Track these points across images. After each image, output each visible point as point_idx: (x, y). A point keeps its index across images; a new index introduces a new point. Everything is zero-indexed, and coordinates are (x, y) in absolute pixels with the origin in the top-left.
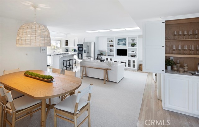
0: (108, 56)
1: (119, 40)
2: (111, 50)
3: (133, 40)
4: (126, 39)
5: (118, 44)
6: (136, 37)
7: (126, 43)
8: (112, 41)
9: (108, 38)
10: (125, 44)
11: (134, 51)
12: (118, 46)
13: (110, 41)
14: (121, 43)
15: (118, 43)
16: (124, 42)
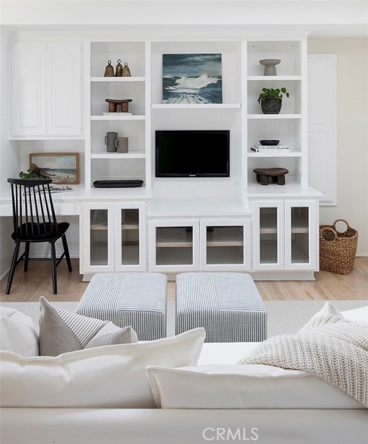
0: (98, 184)
1: (171, 61)
2: (115, 143)
3: (269, 66)
4: (217, 59)
5: (167, 95)
6: (295, 46)
7: (220, 84)
8: (121, 71)
9: (97, 48)
10: (214, 94)
11: (275, 143)
12: (165, 106)
13: (109, 71)
14: (187, 83)
15: (167, 83)
16: (204, 81)
